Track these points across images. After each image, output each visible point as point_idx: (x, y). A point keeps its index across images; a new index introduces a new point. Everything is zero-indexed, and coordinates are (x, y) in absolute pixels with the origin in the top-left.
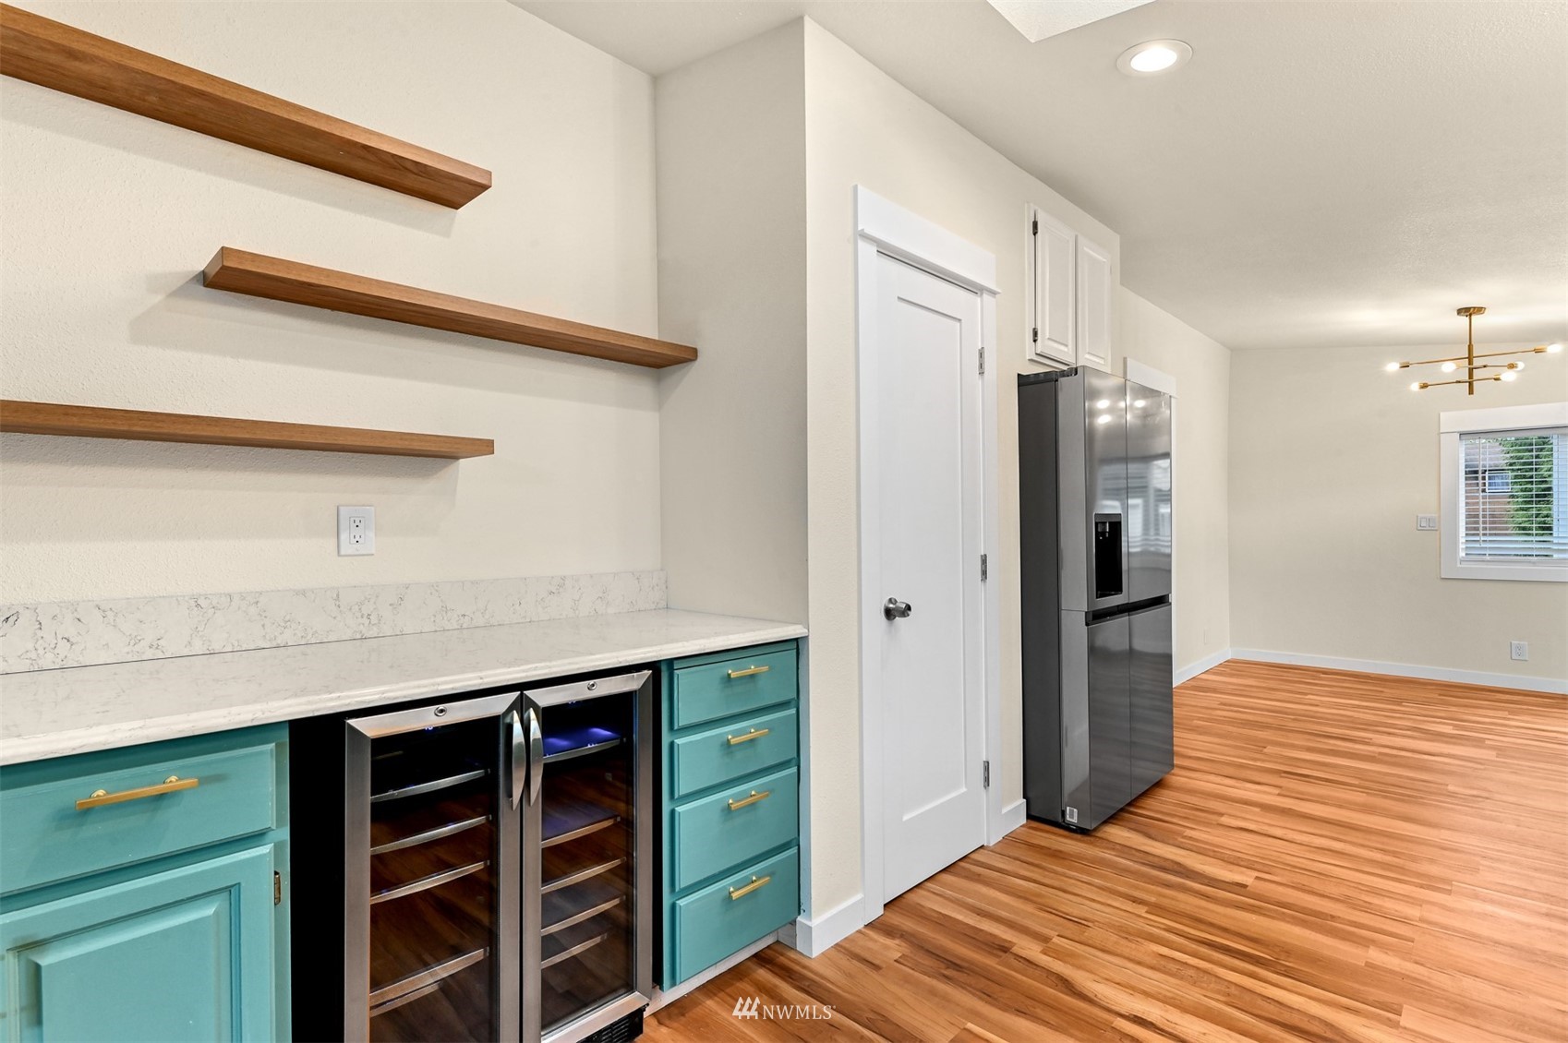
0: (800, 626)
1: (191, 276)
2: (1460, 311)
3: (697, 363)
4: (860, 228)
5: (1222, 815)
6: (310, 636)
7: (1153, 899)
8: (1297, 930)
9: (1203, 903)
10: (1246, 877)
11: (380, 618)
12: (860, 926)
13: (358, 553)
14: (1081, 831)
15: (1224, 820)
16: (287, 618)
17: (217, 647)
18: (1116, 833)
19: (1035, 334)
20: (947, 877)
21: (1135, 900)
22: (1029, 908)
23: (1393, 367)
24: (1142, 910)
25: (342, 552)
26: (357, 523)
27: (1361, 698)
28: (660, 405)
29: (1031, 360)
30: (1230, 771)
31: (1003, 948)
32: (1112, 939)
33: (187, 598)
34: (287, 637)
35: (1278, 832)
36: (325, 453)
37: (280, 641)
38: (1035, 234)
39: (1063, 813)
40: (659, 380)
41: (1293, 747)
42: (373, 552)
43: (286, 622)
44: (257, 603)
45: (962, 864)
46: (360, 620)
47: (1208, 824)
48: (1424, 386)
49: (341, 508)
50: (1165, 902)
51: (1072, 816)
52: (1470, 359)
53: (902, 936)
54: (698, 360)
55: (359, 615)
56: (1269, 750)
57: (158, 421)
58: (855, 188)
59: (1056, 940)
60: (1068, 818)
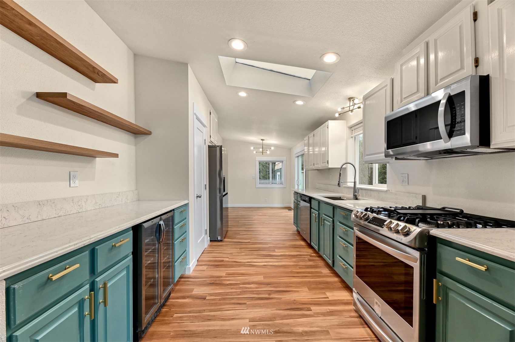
0: (187, 201)
1: (33, 94)
2: (261, 140)
3: (151, 135)
4: (195, 112)
5: (240, 233)
6: (67, 212)
7: (239, 247)
8: (259, 245)
9: (246, 246)
10: (249, 241)
11: (82, 206)
12: (195, 266)
13: (75, 186)
14: (221, 241)
15: (241, 234)
16: (61, 207)
17: (44, 218)
18: (226, 240)
19: (210, 136)
20: (203, 254)
21: (237, 248)
22: (222, 254)
23: (252, 148)
24: (239, 249)
25: (71, 186)
26: (75, 177)
27: (247, 211)
28: (136, 145)
29: (209, 142)
30: (236, 226)
31: (223, 261)
32: (237, 254)
33: (37, 202)
34: (61, 213)
35: (249, 234)
36: (67, 155)
37: (60, 215)
38: (210, 115)
39: (217, 238)
40: (135, 138)
41: (243, 221)
42: (78, 186)
43: (61, 208)
44: (54, 203)
45: (204, 252)
46: (78, 207)
47: (239, 235)
48: (256, 152)
49: (71, 172)
50: (241, 247)
51: (219, 238)
52: (263, 148)
53: (204, 265)
54: (152, 135)
55: (78, 205)
56: (240, 222)
57: (53, 145)
58: (193, 103)
59: (229, 257)
60: (218, 239)
